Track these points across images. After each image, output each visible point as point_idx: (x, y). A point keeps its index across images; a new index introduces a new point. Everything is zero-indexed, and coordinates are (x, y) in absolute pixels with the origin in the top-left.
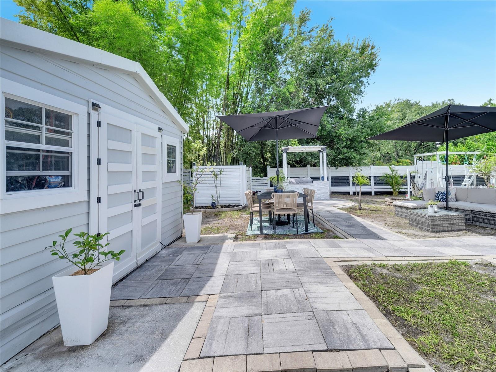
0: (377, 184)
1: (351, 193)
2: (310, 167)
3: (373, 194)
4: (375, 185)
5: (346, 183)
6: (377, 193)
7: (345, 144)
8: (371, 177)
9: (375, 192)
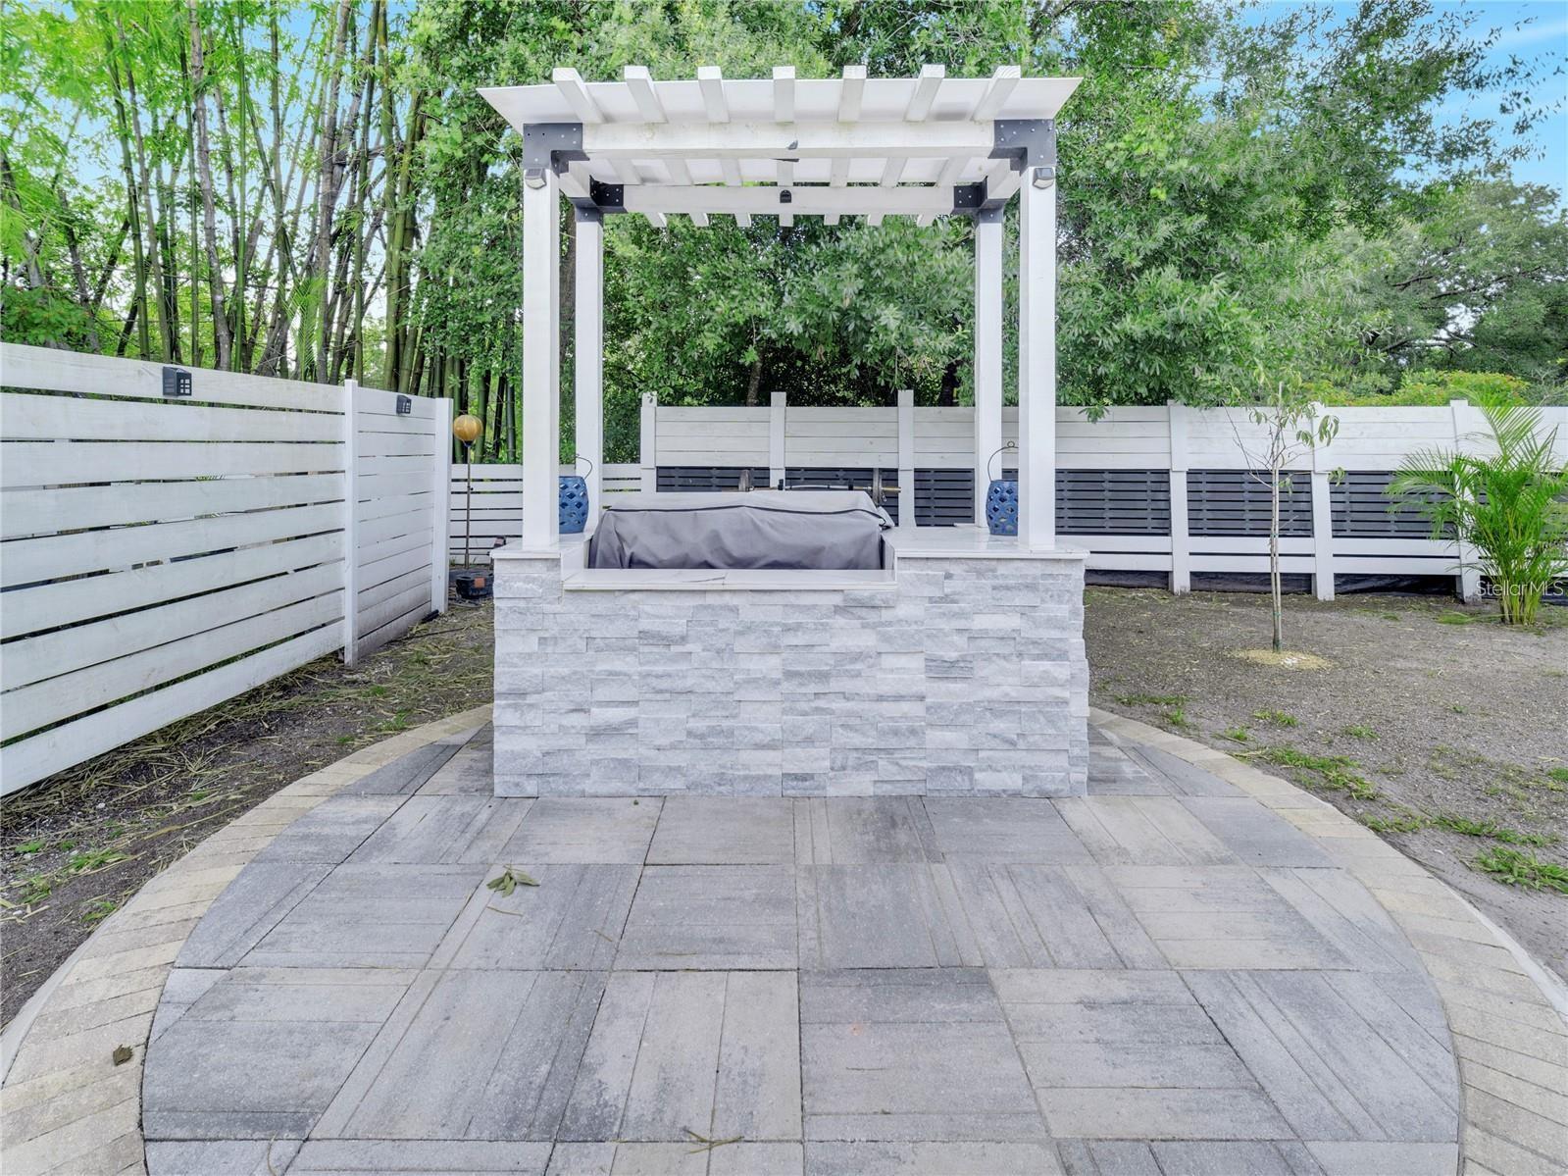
0: (1348, 525)
1: (1181, 582)
2: (918, 402)
3: (1325, 589)
4: (1338, 533)
5: (1149, 514)
6: (1351, 585)
7: (1163, 229)
8: (1315, 479)
9: (1337, 576)
